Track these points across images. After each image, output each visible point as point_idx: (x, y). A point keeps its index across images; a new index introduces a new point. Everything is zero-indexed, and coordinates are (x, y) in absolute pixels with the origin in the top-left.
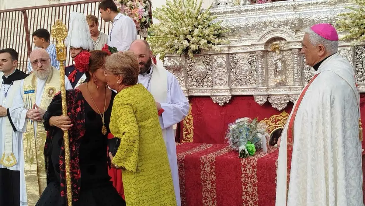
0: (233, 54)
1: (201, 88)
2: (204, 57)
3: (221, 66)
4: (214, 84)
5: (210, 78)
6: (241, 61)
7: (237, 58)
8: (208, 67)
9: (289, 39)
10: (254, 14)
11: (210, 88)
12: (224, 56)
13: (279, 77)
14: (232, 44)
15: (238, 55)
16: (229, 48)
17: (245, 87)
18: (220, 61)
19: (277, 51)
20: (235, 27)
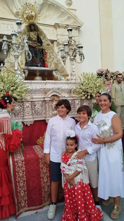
0: (33, 101)
1: (17, 118)
2: (19, 103)
3: (28, 107)
4: (25, 116)
5: (22, 113)
6: (37, 105)
7: (35, 103)
8: (21, 108)
9: (60, 96)
10: (37, 85)
11: (22, 118)
12: (30, 102)
13: (55, 112)
14: (33, 97)
15: (36, 102)
16: (32, 98)
17: (40, 116)
18: (27, 104)
19: (54, 101)
20: (31, 90)
